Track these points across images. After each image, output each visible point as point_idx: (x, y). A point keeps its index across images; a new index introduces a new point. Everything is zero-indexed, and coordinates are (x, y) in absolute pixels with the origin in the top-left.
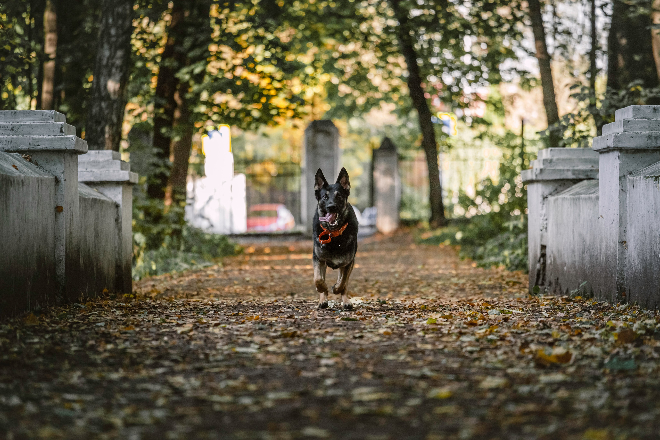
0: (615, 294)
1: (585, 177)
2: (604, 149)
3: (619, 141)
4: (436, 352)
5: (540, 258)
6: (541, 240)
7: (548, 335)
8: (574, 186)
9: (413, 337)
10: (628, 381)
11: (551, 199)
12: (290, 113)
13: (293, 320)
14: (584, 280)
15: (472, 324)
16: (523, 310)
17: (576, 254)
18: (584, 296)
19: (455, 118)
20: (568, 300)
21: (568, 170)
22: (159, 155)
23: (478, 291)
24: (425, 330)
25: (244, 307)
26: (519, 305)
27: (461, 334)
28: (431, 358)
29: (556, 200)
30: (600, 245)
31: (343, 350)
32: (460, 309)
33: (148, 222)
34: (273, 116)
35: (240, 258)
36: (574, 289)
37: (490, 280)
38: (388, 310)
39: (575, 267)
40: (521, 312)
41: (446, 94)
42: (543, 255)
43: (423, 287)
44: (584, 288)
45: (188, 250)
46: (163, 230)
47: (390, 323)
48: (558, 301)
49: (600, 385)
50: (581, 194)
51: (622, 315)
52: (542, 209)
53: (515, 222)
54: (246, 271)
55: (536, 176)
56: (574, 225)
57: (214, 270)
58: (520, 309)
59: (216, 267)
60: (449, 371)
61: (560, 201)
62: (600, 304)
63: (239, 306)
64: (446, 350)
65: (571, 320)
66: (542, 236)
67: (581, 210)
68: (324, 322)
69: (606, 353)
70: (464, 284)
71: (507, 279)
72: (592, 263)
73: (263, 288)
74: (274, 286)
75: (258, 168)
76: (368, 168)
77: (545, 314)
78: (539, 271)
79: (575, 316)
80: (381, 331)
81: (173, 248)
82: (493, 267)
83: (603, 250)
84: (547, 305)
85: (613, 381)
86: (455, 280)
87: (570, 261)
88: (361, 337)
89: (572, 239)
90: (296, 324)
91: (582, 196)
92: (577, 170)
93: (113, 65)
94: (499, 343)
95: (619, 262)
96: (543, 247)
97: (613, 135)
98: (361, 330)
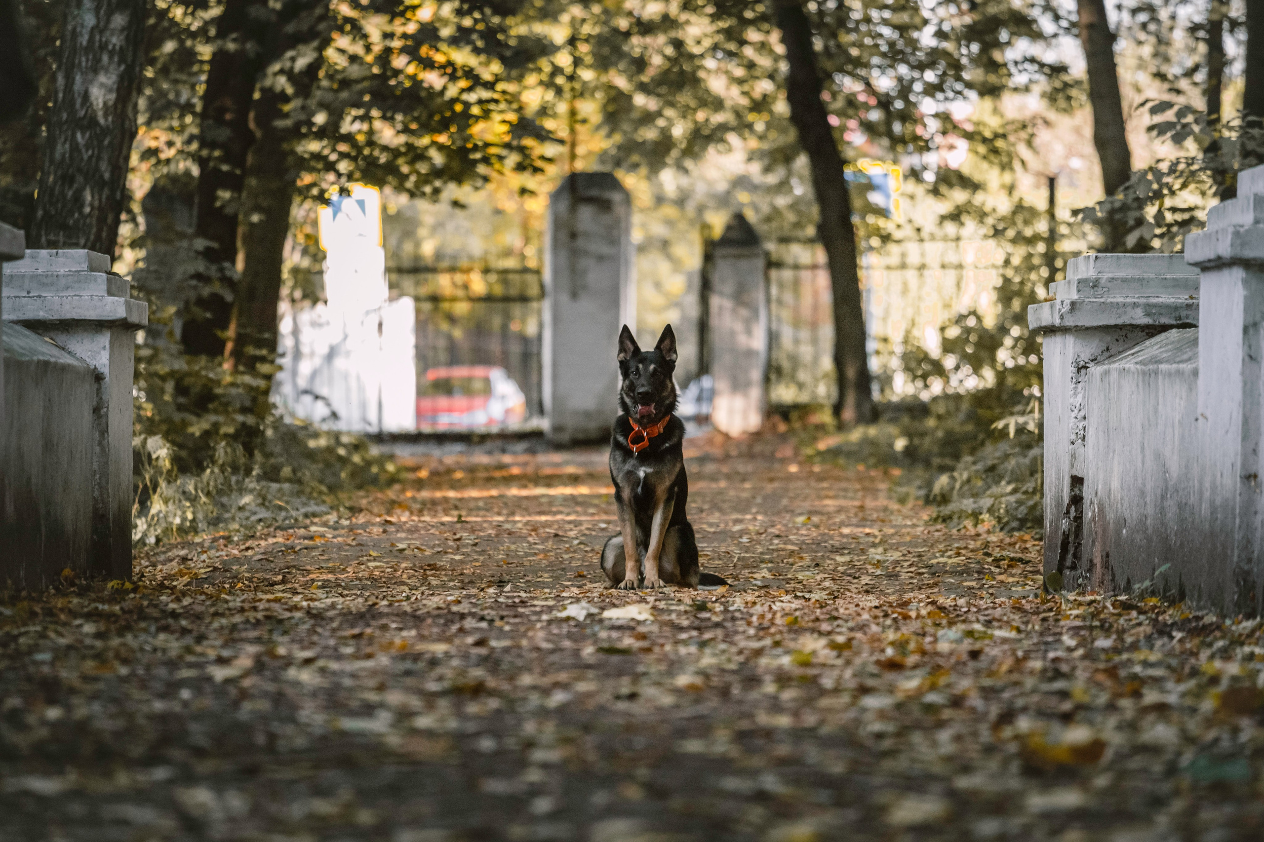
0: (1232, 595)
1: (1174, 322)
2: (1210, 261)
3: (1243, 245)
4: (799, 734)
5: (1069, 506)
6: (1072, 466)
7: (1064, 695)
8: (1147, 343)
9: (754, 695)
10: (1228, 810)
11: (1095, 370)
12: (513, 159)
13: (483, 651)
14: (1166, 560)
15: (894, 666)
16: (1019, 631)
17: (1148, 499)
18: (1164, 598)
19: (900, 170)
20: (1127, 607)
21: (1135, 305)
22: (208, 255)
23: (927, 579)
24: (783, 679)
25: (381, 615)
26: (1012, 616)
27: (864, 690)
28: (783, 750)
29: (1107, 373)
30: (1201, 482)
31: (587, 728)
32: (874, 628)
33: (180, 408)
34: (475, 162)
35: (391, 494)
36: (1142, 581)
37: (958, 554)
38: (707, 628)
39: (1147, 529)
40: (1013, 634)
41: (875, 116)
42: (1077, 500)
43: (803, 569)
44: (1165, 577)
45: (271, 475)
46: (216, 426)
47: (708, 660)
48: (1105, 607)
49: (1162, 820)
50: (1160, 362)
51: (1242, 644)
52: (1075, 394)
53: (1021, 420)
54: (400, 527)
55: (1062, 317)
56: (1143, 433)
57: (325, 524)
58: (1012, 628)
59: (332, 518)
60: (823, 781)
61: (1114, 375)
62: (1198, 618)
63: (369, 614)
64: (825, 730)
65: (1125, 656)
66: (1073, 456)
67: (1161, 399)
68: (555, 658)
69: (1188, 739)
70: (897, 563)
71: (997, 553)
72: (1182, 521)
73: (433, 567)
74: (461, 562)
75: (444, 283)
76: (697, 282)
77: (1068, 641)
78: (1066, 536)
79: (1134, 647)
80: (683, 680)
81: (235, 469)
82: (968, 523)
83: (1207, 494)
84: (1077, 616)
85: (1192, 811)
86: (876, 554)
87: (1134, 515)
88: (632, 696)
89: (1140, 464)
90: (491, 662)
91: (1163, 367)
92: (1155, 306)
93: (103, 47)
94: (947, 714)
95: (1241, 522)
96: (1077, 481)
97: (1231, 230)
98: (637, 678)
